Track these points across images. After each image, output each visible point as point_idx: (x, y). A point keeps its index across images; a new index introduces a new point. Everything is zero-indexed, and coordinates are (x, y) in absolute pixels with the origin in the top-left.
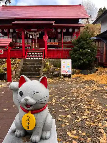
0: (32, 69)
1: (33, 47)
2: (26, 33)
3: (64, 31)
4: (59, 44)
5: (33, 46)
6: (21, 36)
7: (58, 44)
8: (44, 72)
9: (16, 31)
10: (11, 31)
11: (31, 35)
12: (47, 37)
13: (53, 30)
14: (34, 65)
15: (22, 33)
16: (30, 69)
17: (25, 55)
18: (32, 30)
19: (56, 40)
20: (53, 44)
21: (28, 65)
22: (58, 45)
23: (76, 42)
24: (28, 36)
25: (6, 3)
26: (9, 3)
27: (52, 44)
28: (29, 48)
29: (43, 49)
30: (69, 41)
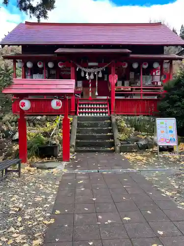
0: (94, 134)
1: (90, 95)
2: (79, 69)
3: (145, 67)
4: (132, 89)
5: (90, 93)
6: (70, 75)
7: (130, 89)
8: (120, 140)
9: (60, 66)
10: (50, 65)
11: (87, 73)
12: (116, 76)
13: (125, 65)
14: (97, 126)
15: (72, 69)
16: (90, 134)
17: (76, 109)
18: (90, 64)
19: (126, 83)
20: (122, 89)
21: (86, 126)
22: (131, 91)
23: (172, 86)
24: (83, 75)
25: (38, 17)
26: (45, 17)
27: (120, 89)
28: (80, 97)
29: (105, 98)
30: (149, 85)
